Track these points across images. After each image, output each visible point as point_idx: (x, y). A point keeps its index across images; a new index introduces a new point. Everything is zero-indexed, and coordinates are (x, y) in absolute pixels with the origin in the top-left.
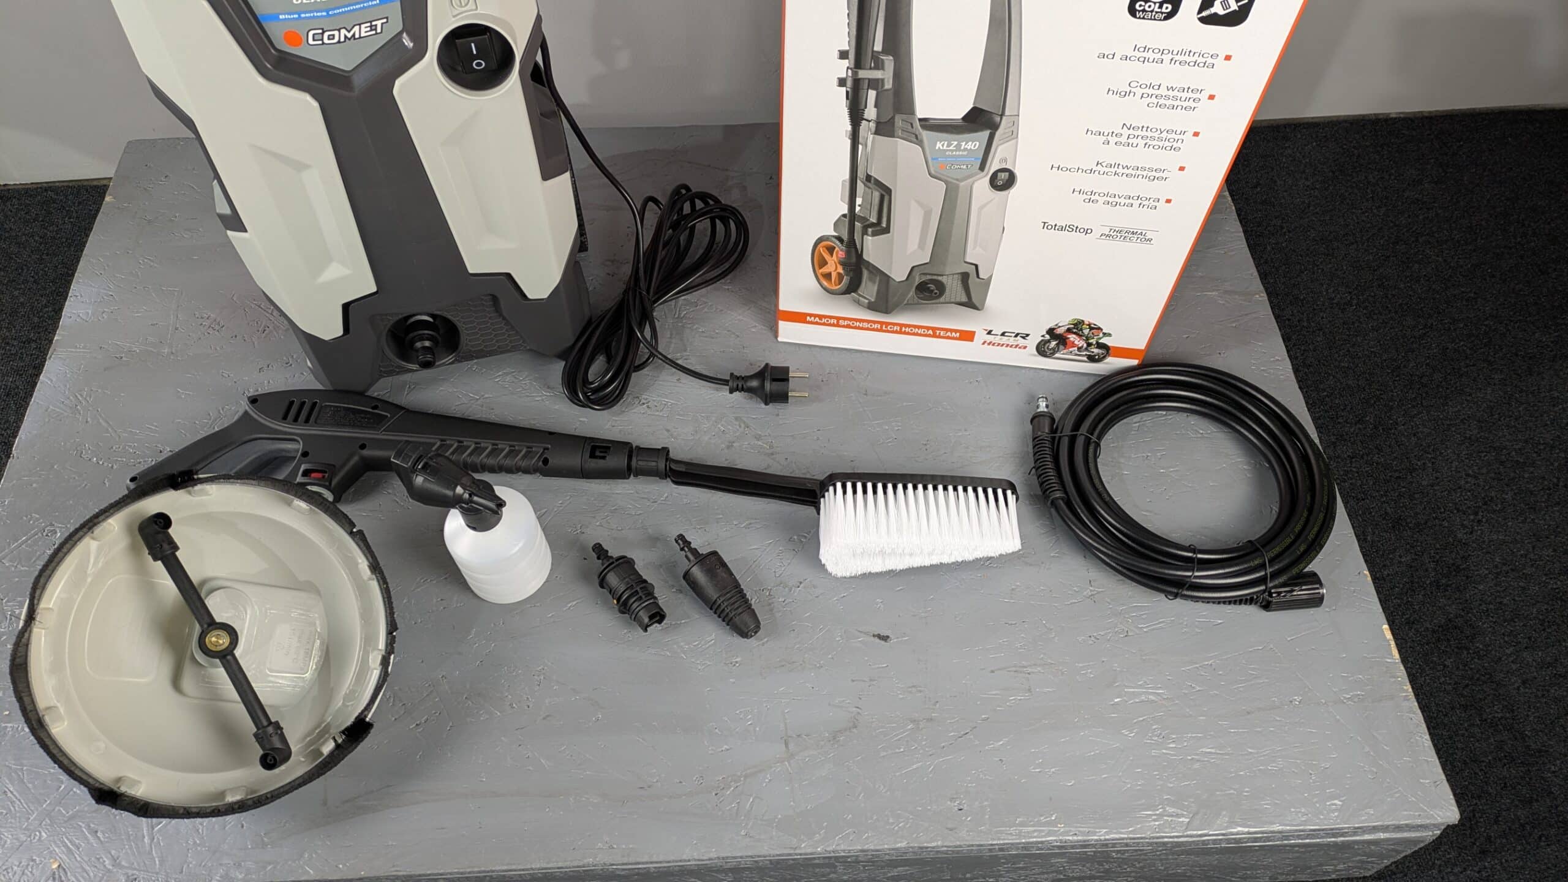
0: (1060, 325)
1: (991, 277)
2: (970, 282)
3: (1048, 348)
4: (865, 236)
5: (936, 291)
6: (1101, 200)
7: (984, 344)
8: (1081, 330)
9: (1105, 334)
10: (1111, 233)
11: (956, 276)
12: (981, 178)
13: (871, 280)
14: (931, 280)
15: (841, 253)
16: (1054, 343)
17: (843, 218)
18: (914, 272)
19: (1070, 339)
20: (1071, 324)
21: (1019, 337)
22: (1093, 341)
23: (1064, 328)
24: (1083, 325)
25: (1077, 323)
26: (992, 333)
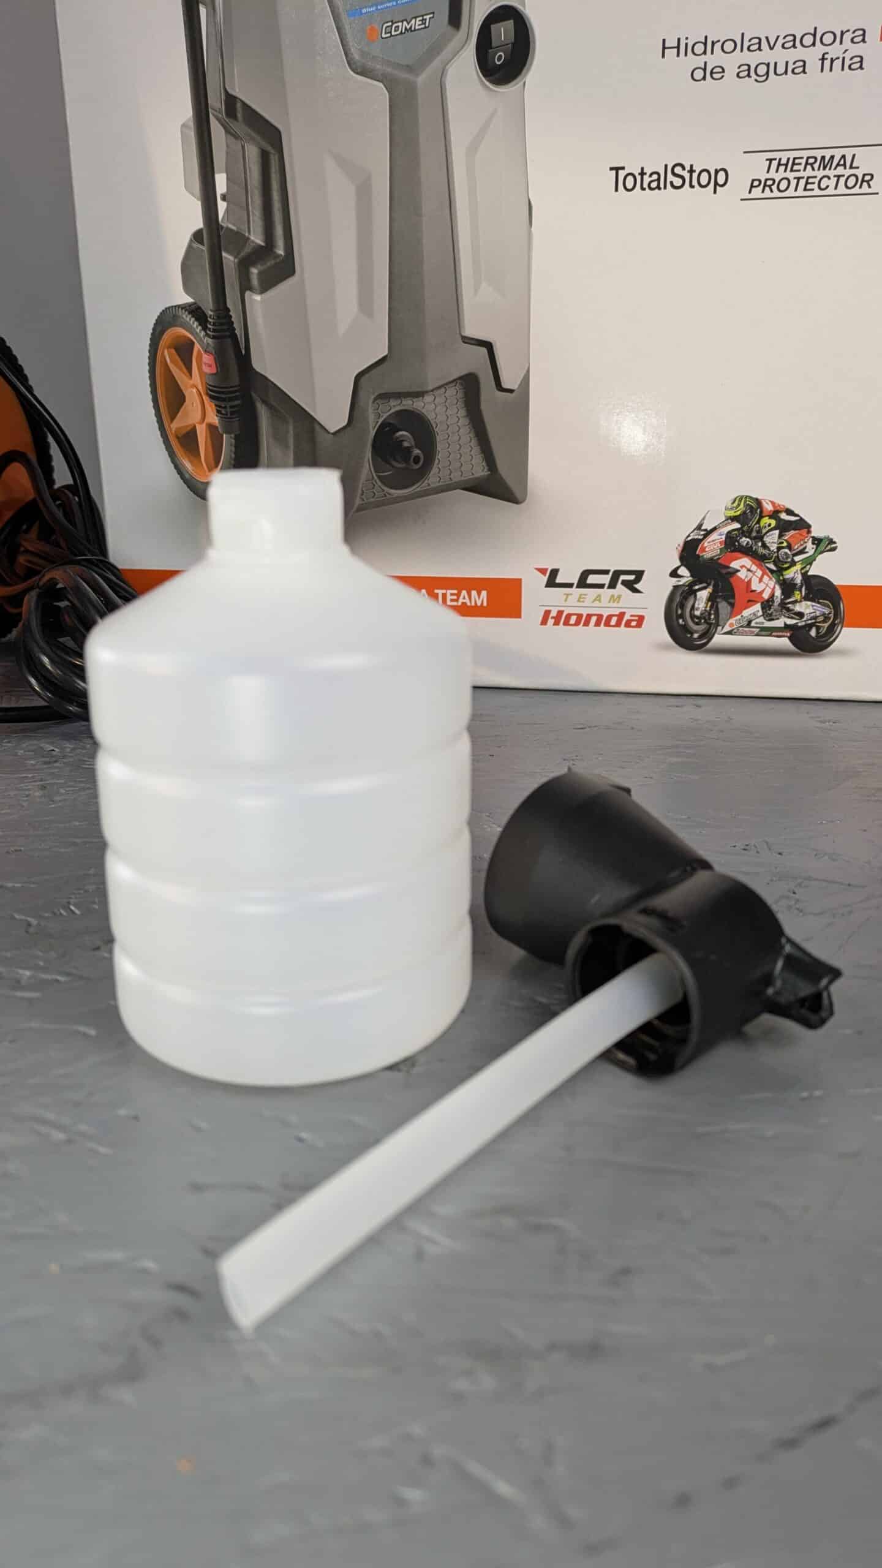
0: (708, 526)
1: (526, 380)
2: (484, 406)
3: (693, 617)
4: (248, 294)
5: (417, 452)
6: (731, 62)
7: (544, 622)
8: (760, 537)
9: (817, 541)
10: (772, 174)
11: (451, 391)
12: (456, 53)
13: (279, 438)
14: (399, 413)
15: (207, 358)
16: (703, 595)
17: (196, 245)
18: (362, 394)
19: (739, 574)
20: (733, 519)
21: (619, 585)
22: (793, 574)
23: (718, 539)
24: (761, 517)
25: (744, 513)
26: (558, 580)
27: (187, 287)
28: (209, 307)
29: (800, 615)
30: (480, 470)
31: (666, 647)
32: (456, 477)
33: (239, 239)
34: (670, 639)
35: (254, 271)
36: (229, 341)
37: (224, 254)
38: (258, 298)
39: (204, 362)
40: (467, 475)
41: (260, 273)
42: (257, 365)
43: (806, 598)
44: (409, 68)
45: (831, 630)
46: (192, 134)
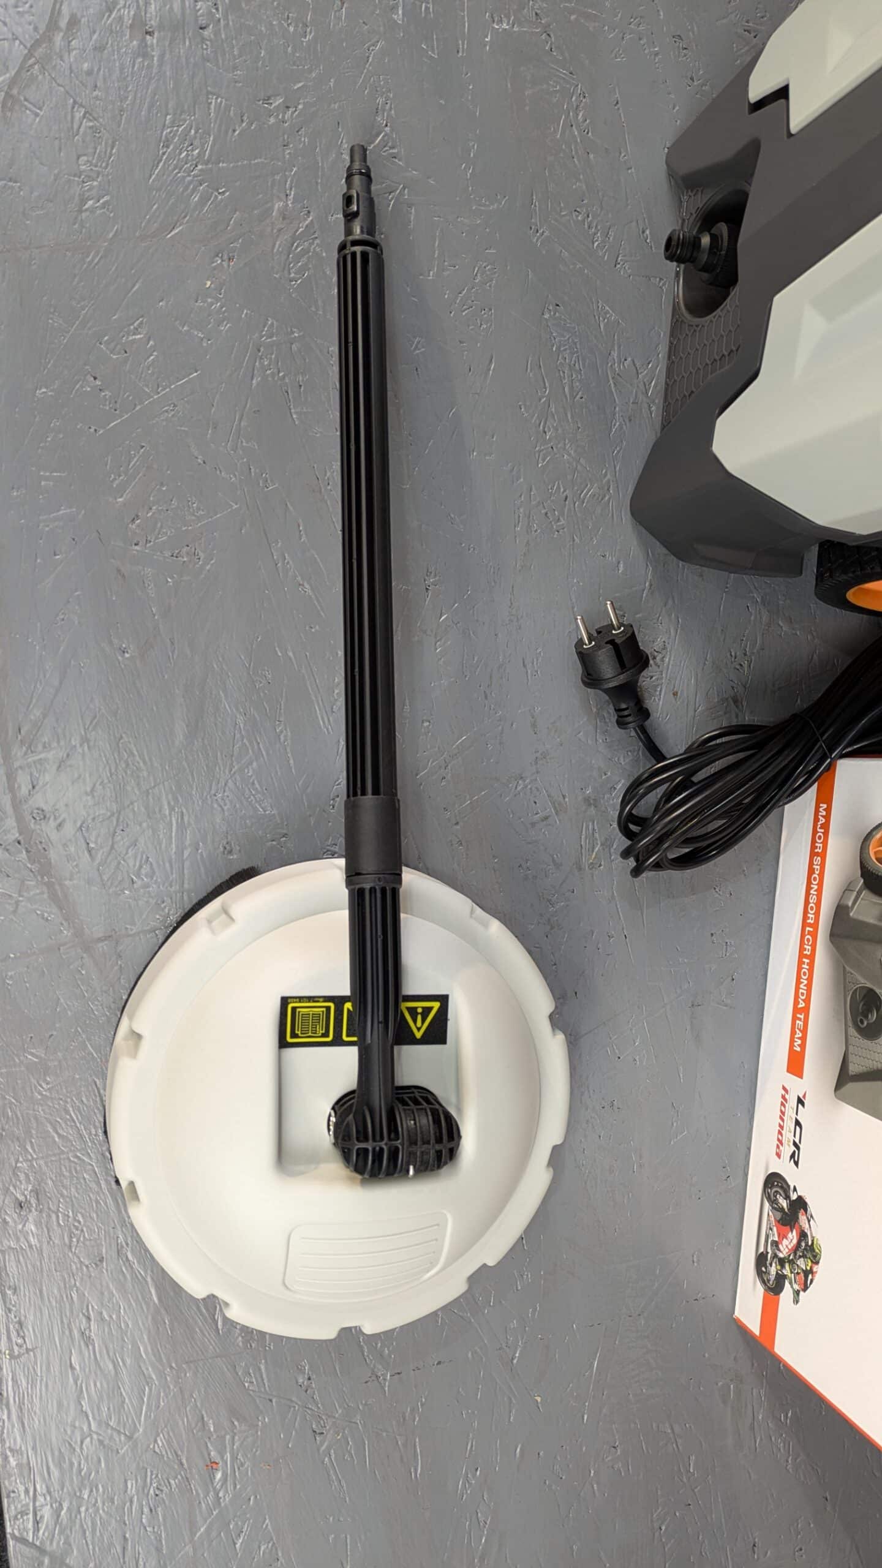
0: (812, 1222)
3: (777, 1192)
5: (865, 1023)
7: (784, 1088)
8: (804, 1256)
9: (797, 1293)
19: (790, 1233)
20: (813, 1241)
21: (793, 1149)
22: (787, 1270)
23: (806, 1227)
24: (812, 1261)
25: (814, 1251)
29: (771, 1265)
30: (853, 1069)
31: (767, 1169)
32: (850, 1049)
34: (770, 1172)
40: (851, 1058)
43: (777, 1273)
45: (763, 1281)
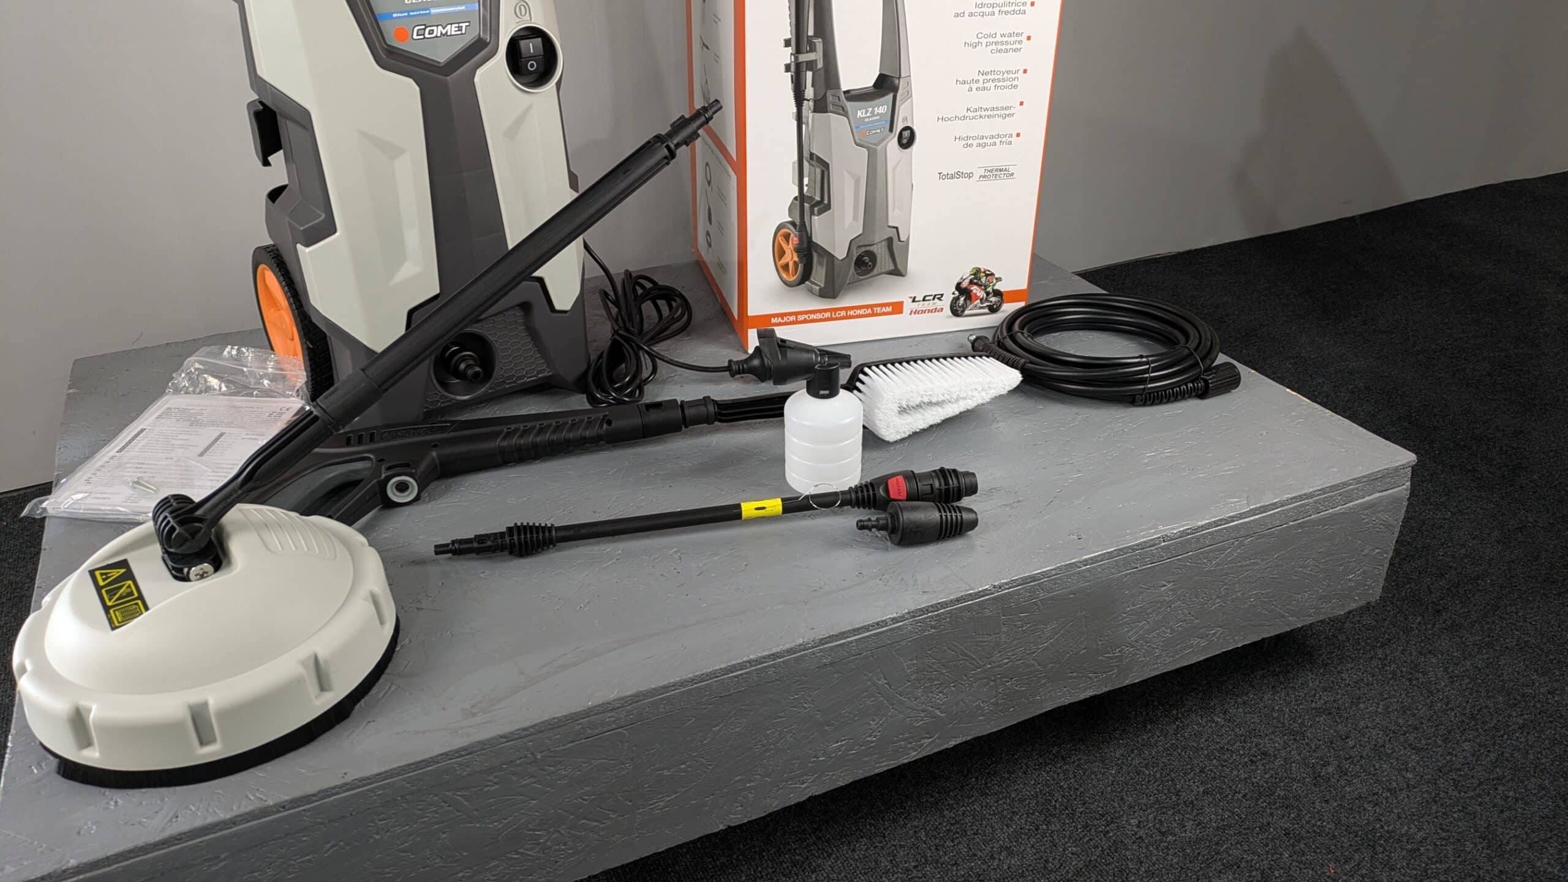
0: (964, 277)
1: (908, 238)
2: (894, 247)
3: (959, 306)
4: (813, 216)
5: (870, 263)
6: (975, 143)
7: (911, 314)
8: (980, 279)
9: (997, 279)
10: (986, 173)
11: (883, 243)
12: (891, 140)
13: (820, 263)
14: (865, 252)
15: (795, 239)
16: (962, 299)
17: (795, 202)
18: (852, 246)
19: (973, 291)
20: (972, 275)
21: (936, 299)
22: (990, 289)
23: (967, 281)
24: (981, 273)
25: (976, 273)
26: (916, 300)
27: (790, 216)
28: (798, 222)
29: (991, 302)
30: (892, 267)
31: (949, 317)
32: (883, 270)
33: (811, 198)
34: (950, 314)
35: (816, 209)
36: (804, 232)
37: (805, 204)
38: (816, 217)
39: (794, 240)
40: (887, 269)
41: (818, 210)
42: (814, 240)
44: (875, 144)
45: (1000, 306)
46: (796, 166)
